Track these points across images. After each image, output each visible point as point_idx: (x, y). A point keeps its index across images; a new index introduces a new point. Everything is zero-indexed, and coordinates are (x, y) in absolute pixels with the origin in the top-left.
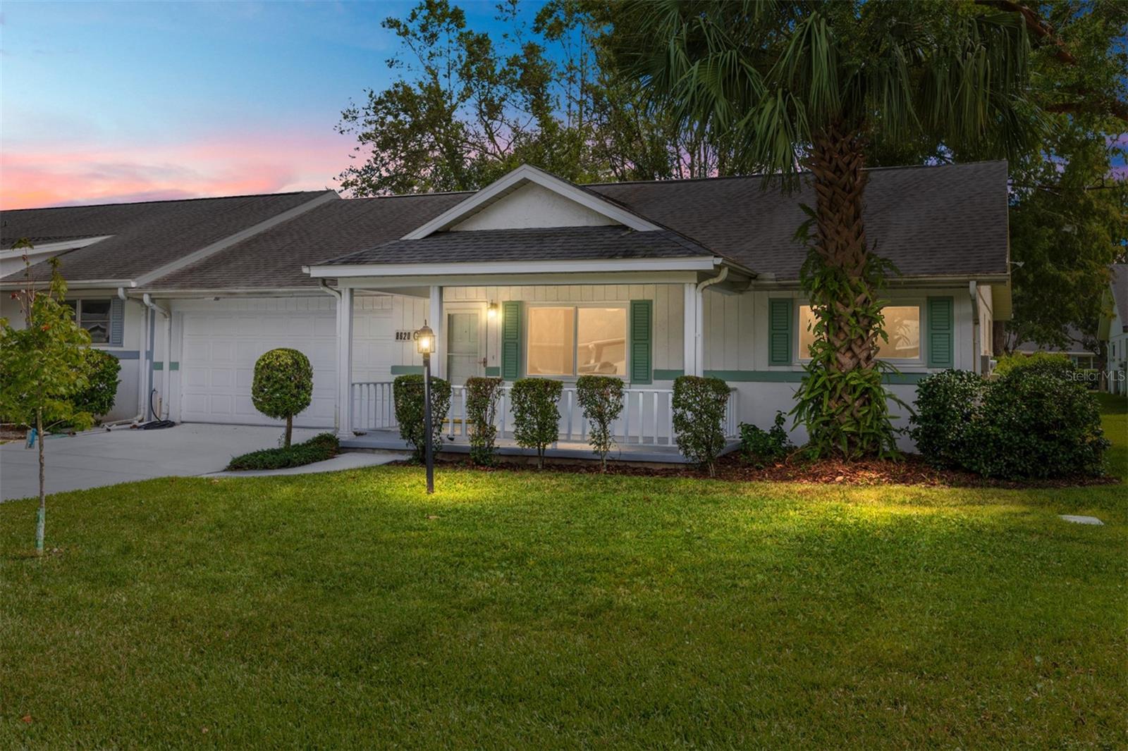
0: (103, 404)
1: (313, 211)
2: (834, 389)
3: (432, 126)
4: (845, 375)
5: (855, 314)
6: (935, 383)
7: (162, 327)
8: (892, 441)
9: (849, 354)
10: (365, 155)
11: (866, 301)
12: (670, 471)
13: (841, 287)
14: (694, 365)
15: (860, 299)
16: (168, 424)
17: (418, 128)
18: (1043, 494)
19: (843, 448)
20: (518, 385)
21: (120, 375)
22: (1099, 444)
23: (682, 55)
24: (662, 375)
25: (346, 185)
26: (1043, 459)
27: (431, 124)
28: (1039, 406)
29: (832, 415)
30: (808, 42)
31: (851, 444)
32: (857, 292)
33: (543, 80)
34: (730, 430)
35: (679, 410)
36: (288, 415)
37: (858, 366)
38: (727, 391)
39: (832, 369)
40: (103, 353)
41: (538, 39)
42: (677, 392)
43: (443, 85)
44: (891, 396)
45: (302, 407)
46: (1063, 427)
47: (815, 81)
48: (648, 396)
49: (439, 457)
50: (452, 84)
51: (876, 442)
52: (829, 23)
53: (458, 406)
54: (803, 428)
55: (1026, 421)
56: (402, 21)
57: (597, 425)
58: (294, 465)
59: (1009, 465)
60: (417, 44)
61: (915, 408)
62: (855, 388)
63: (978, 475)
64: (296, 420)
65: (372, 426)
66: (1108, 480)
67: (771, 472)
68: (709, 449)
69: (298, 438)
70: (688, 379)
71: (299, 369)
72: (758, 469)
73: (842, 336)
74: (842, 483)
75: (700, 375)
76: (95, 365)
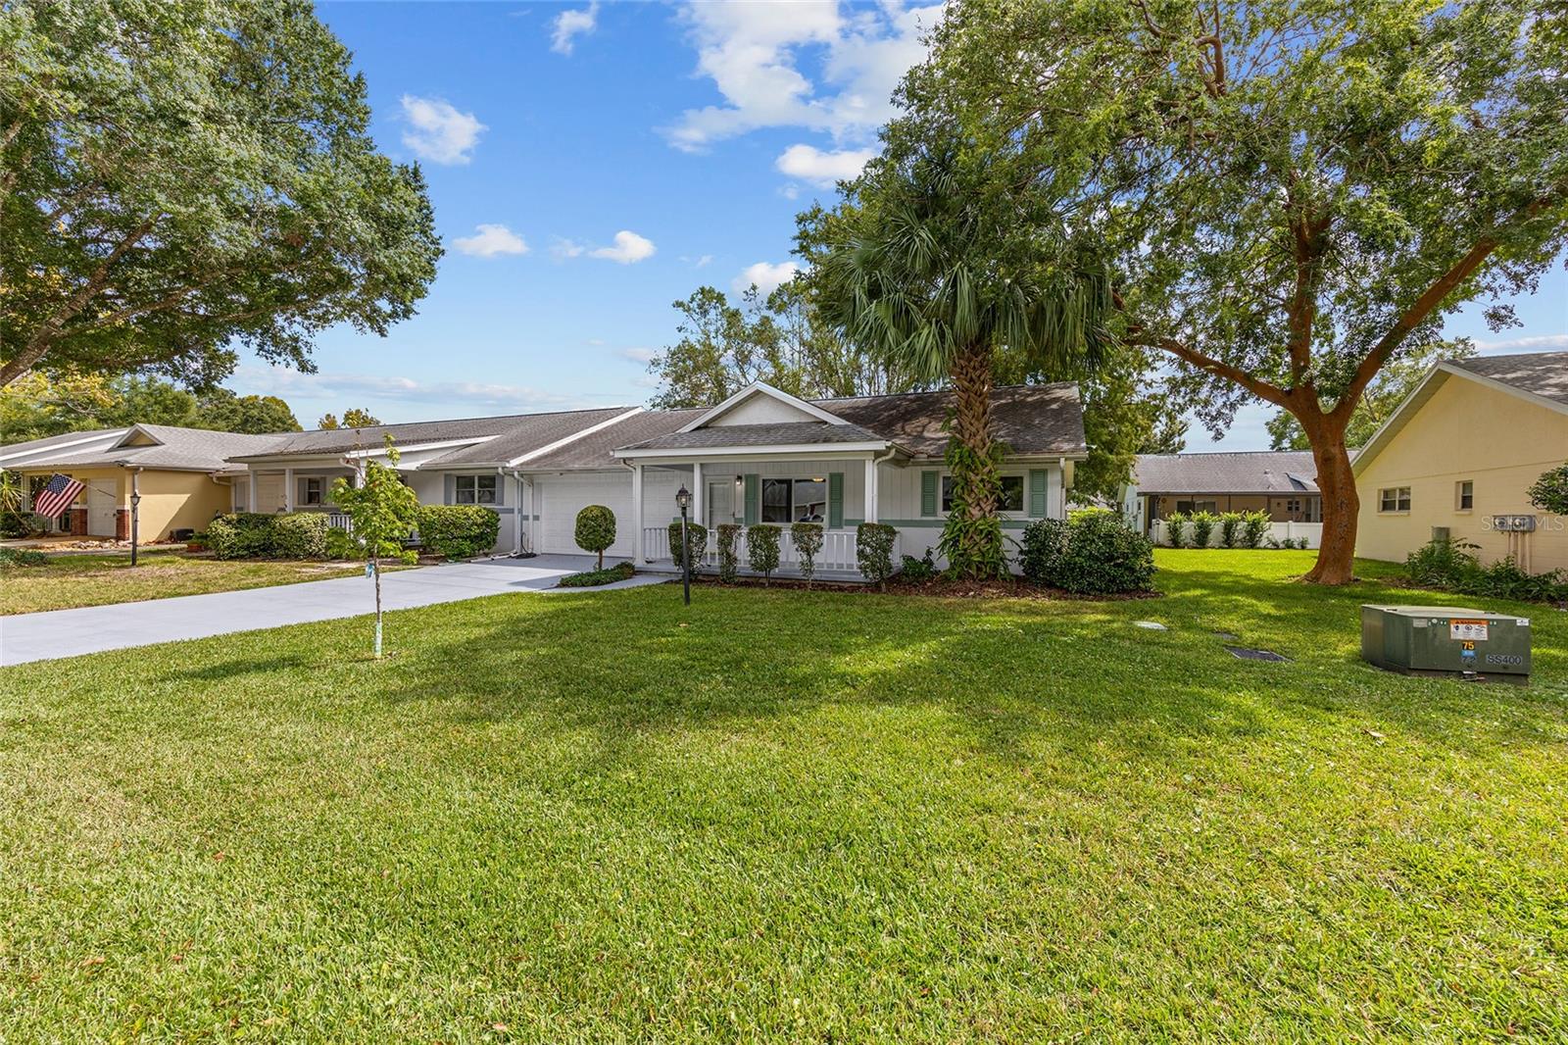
0: (489, 543)
1: (628, 419)
2: (968, 531)
3: (708, 368)
4: (975, 522)
5: (982, 480)
6: (1037, 528)
7: (528, 492)
8: (1006, 568)
9: (978, 508)
10: (666, 386)
11: (990, 471)
12: (854, 588)
13: (973, 462)
14: (871, 515)
15: (986, 470)
16: (535, 555)
17: (697, 369)
18: (1117, 605)
19: (973, 572)
20: (751, 529)
21: (500, 524)
22: (1150, 568)
23: (864, 297)
24: (850, 523)
25: (654, 406)
26: (1113, 580)
27: (707, 366)
28: (1112, 543)
29: (965, 550)
30: (954, 286)
31: (979, 569)
32: (984, 465)
33: (775, 340)
34: (896, 560)
35: (861, 547)
36: (599, 549)
37: (984, 516)
38: (894, 533)
39: (966, 518)
40: (488, 510)
41: (771, 314)
42: (860, 534)
43: (714, 342)
44: (1006, 537)
45: (608, 545)
46: (1128, 558)
47: (959, 311)
48: (840, 538)
49: (700, 577)
50: (719, 342)
51: (996, 569)
52: (970, 270)
53: (712, 545)
54: (945, 557)
55: (1103, 554)
56: (686, 302)
57: (805, 557)
58: (603, 584)
59: (1089, 584)
60: (696, 317)
61: (1022, 545)
62: (982, 531)
63: (1067, 591)
64: (604, 553)
65: (658, 557)
66: (1157, 595)
67: (924, 589)
68: (881, 573)
69: (607, 565)
70: (867, 525)
71: (606, 519)
72: (915, 586)
73: (973, 495)
74: (974, 597)
75: (876, 522)
76: (483, 517)
